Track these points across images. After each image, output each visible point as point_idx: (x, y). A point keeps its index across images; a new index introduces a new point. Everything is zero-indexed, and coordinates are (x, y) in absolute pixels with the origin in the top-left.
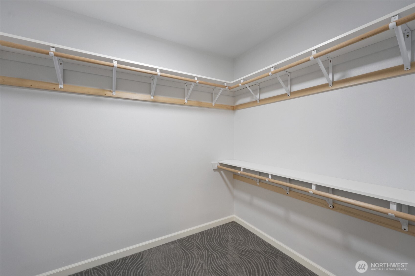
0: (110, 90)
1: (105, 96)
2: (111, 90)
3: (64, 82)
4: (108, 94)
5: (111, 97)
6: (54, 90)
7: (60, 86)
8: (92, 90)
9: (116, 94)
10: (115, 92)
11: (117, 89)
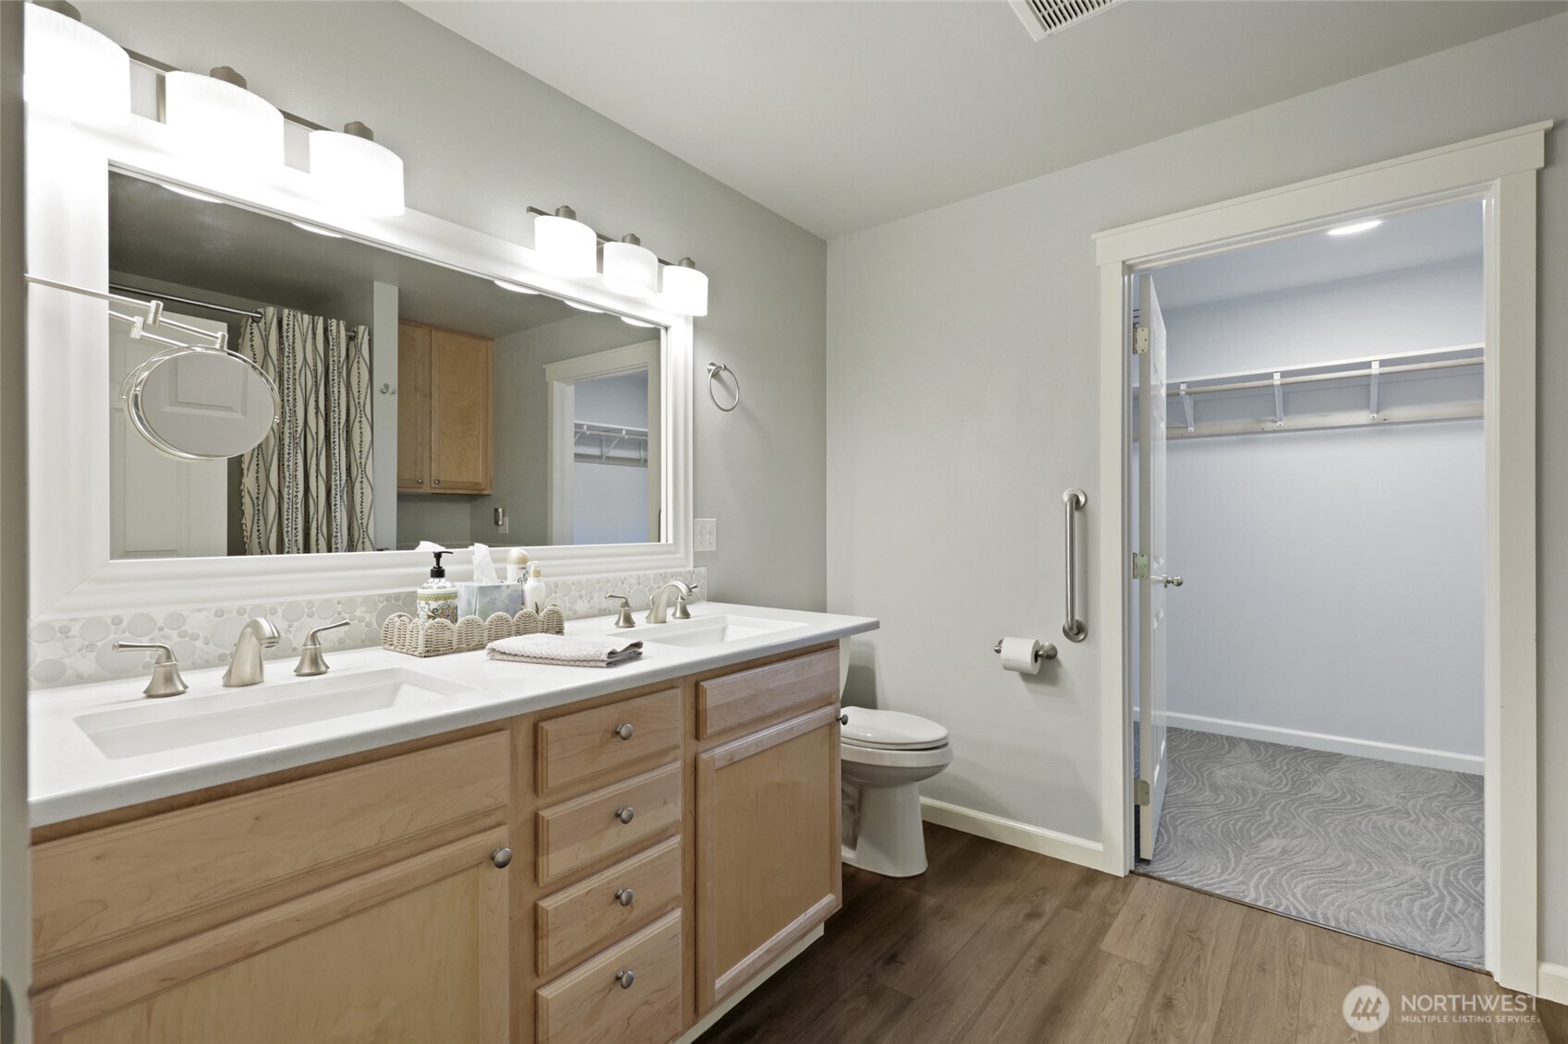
0: (1271, 418)
1: (1263, 432)
2: (1274, 418)
3: (1196, 420)
4: (1269, 426)
5: (1274, 431)
6: (1183, 437)
7: (1190, 429)
8: (1238, 425)
9: (1282, 424)
10: (1281, 420)
11: (1286, 412)
